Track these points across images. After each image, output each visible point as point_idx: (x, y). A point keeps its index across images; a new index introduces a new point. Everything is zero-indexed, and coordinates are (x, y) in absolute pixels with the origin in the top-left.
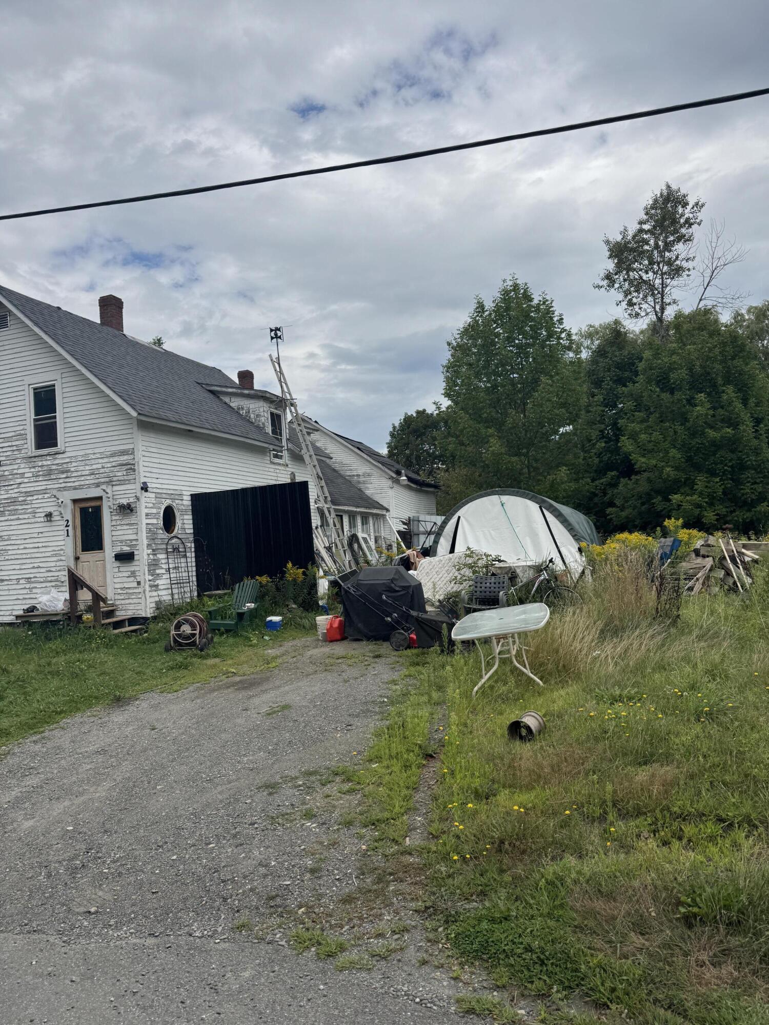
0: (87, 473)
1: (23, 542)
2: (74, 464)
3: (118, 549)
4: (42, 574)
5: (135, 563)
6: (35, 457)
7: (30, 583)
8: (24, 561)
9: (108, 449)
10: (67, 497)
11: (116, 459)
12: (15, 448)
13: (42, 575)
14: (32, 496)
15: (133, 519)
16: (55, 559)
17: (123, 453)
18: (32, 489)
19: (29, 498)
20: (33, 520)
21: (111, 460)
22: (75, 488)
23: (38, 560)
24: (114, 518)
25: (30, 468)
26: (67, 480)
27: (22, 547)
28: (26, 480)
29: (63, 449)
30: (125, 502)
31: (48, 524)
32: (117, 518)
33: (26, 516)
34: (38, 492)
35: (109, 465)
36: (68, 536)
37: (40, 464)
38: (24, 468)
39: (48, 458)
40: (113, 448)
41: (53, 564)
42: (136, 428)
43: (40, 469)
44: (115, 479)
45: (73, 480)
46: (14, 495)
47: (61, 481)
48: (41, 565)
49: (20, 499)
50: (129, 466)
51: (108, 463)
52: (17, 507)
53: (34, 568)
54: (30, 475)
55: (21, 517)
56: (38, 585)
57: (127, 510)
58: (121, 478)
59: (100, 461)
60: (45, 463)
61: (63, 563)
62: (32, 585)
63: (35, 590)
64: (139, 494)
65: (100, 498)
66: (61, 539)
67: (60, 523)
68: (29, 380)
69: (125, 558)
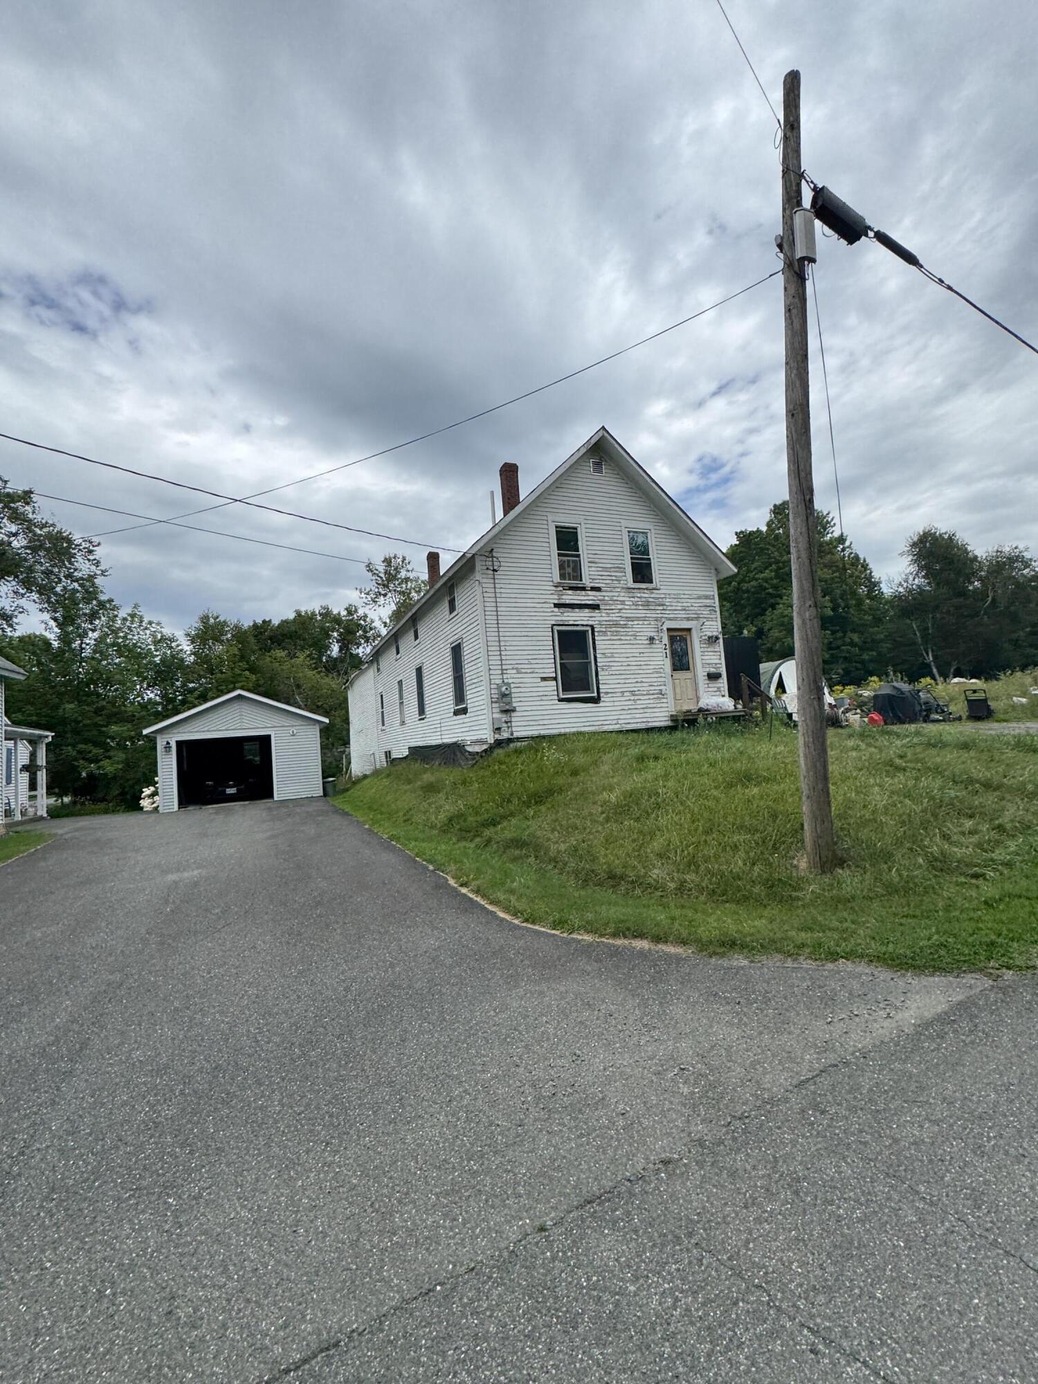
0: (680, 608)
1: (625, 659)
2: (667, 600)
5: (720, 681)
6: (634, 589)
7: (633, 695)
8: (628, 676)
9: (694, 592)
10: (664, 625)
12: (614, 578)
13: (644, 689)
14: (633, 621)
16: (656, 675)
18: (633, 615)
19: (630, 623)
20: (634, 642)
21: (698, 601)
22: (670, 619)
23: (641, 676)
27: (625, 664)
29: (658, 586)
30: (712, 634)
31: (652, 646)
32: (705, 646)
33: (628, 638)
34: (638, 619)
35: (697, 605)
36: (666, 657)
37: (639, 595)
38: (623, 596)
39: (645, 591)
40: (698, 593)
41: (655, 680)
42: (713, 580)
45: (668, 612)
46: (615, 619)
47: (658, 612)
48: (644, 680)
49: (622, 623)
50: (711, 608)
52: (618, 629)
53: (637, 682)
54: (631, 603)
55: (622, 638)
56: (643, 697)
57: (713, 640)
60: (643, 595)
61: (663, 679)
62: (636, 698)
63: (638, 702)
64: (720, 630)
65: (689, 630)
66: (661, 659)
67: (660, 646)
68: (624, 523)
69: (713, 677)
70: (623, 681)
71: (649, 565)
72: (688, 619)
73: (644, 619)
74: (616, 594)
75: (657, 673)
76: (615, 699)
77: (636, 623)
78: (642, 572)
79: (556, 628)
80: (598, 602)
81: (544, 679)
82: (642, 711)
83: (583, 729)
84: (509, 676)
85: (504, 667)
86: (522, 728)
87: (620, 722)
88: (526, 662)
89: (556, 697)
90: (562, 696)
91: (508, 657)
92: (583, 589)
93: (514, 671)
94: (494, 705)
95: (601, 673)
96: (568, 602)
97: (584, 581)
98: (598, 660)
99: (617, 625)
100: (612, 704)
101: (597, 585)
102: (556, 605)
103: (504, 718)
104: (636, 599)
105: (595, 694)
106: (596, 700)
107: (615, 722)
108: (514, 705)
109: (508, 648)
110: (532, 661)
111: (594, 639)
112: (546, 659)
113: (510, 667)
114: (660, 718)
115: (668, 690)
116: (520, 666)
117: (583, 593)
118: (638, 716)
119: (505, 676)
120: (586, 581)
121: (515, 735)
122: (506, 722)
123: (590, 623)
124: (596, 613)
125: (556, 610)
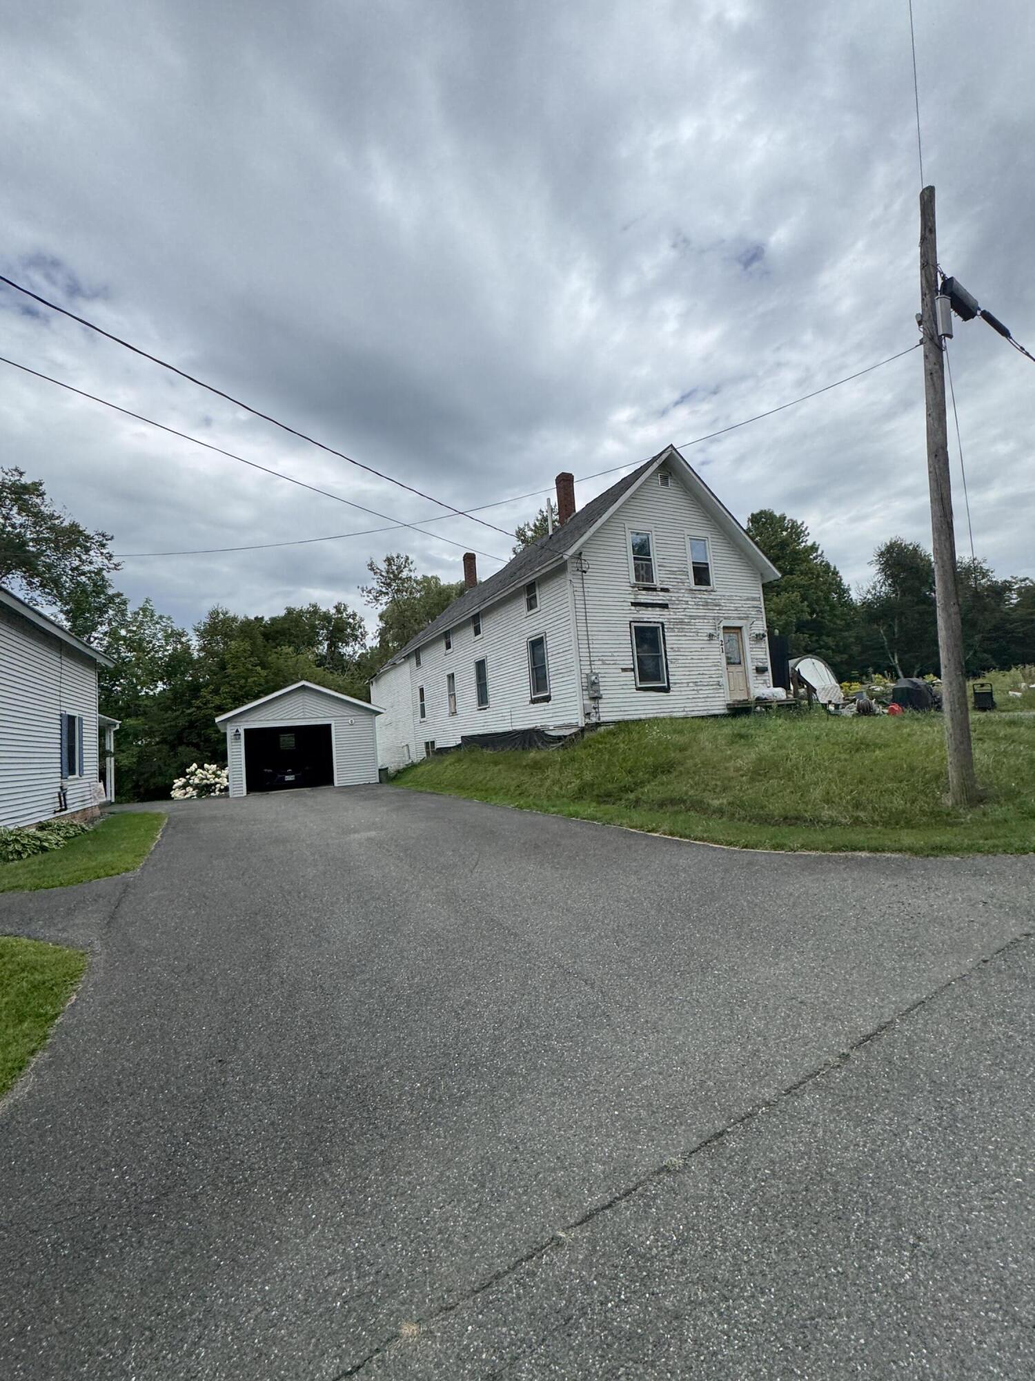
0: (733, 608)
1: (689, 654)
2: (723, 601)
3: (756, 664)
5: (765, 674)
6: (695, 590)
7: (697, 686)
8: (691, 669)
10: (720, 624)
11: (750, 602)
12: (679, 580)
13: (705, 680)
15: (763, 645)
16: (714, 668)
17: (754, 599)
18: (695, 614)
19: (693, 621)
20: (697, 638)
21: (747, 602)
22: (725, 618)
23: (702, 669)
25: (692, 598)
27: (689, 658)
29: (714, 588)
30: (759, 633)
31: (708, 642)
32: (753, 642)
33: (691, 634)
34: (700, 617)
36: (722, 652)
37: (699, 596)
38: (687, 597)
39: (705, 593)
40: (747, 595)
41: (713, 672)
44: (750, 616)
46: (680, 617)
48: (705, 672)
49: (686, 620)
50: (758, 609)
51: (745, 604)
52: (683, 626)
53: (699, 674)
54: (693, 603)
55: (687, 634)
56: (704, 688)
57: (760, 638)
59: (740, 602)
60: (702, 596)
61: (721, 672)
62: (699, 688)
63: (701, 692)
64: (766, 629)
65: (740, 628)
66: (716, 654)
67: (717, 642)
68: (687, 532)
69: (760, 671)
70: (688, 673)
71: (708, 569)
72: (740, 618)
73: (704, 617)
74: (681, 595)
75: (715, 666)
76: (682, 689)
77: (697, 621)
78: (701, 574)
79: (634, 625)
80: (667, 602)
81: (624, 670)
82: (703, 700)
83: (658, 715)
84: (596, 667)
85: (592, 659)
86: (609, 713)
87: (686, 709)
88: (610, 654)
89: (634, 687)
90: (639, 686)
91: (595, 650)
92: (654, 590)
93: (600, 662)
94: (585, 693)
95: (670, 665)
96: (642, 601)
97: (655, 583)
98: (668, 654)
99: (682, 623)
100: (679, 693)
101: (666, 587)
102: (633, 604)
103: (592, 703)
104: (698, 600)
105: (666, 685)
106: (666, 690)
107: (682, 709)
108: (601, 692)
109: (595, 642)
110: (615, 654)
111: (664, 635)
112: (625, 652)
113: (597, 659)
114: (719, 707)
115: (724, 681)
116: (604, 658)
117: (655, 593)
118: (700, 704)
119: (593, 667)
120: (657, 583)
121: (603, 719)
122: (595, 708)
123: (661, 620)
124: (665, 612)
125: (633, 608)
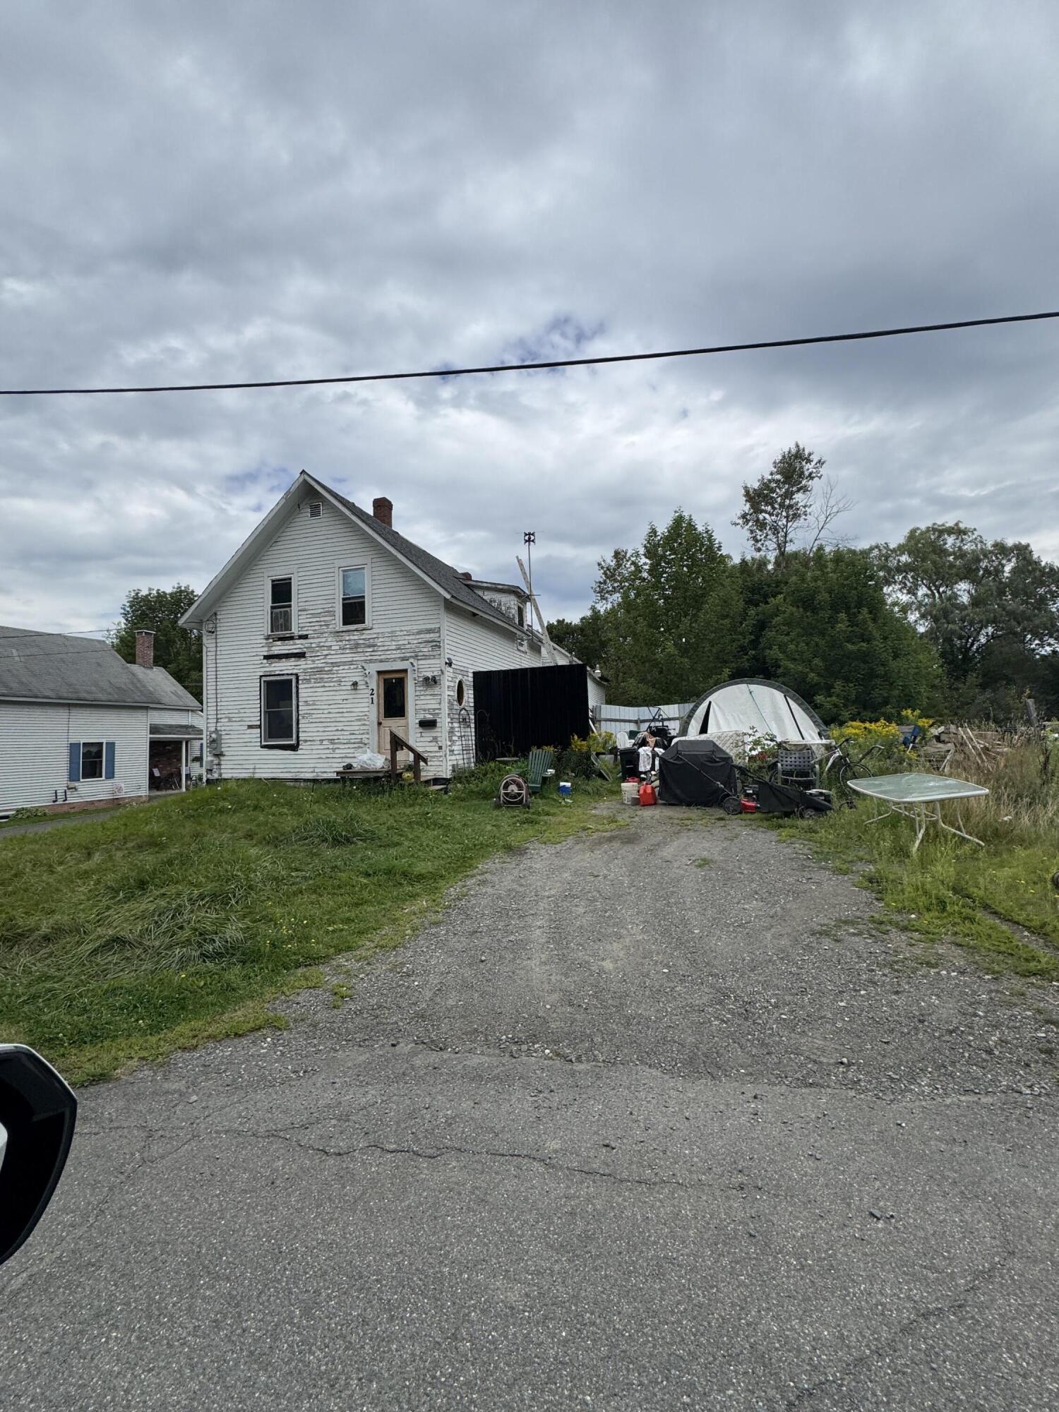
0: (394, 647)
1: (327, 707)
2: (381, 640)
3: (421, 717)
4: (345, 737)
5: (436, 730)
6: (343, 632)
7: (332, 743)
8: (329, 724)
9: (415, 627)
10: (373, 668)
11: (422, 636)
12: (323, 623)
14: (339, 666)
15: (436, 690)
16: (360, 723)
17: (429, 631)
18: (339, 660)
19: (335, 668)
20: (338, 688)
21: (418, 637)
22: (381, 661)
23: (342, 724)
24: (418, 688)
25: (337, 642)
26: (373, 653)
27: (326, 711)
28: (333, 652)
29: (371, 625)
30: (430, 675)
31: (353, 692)
32: (421, 688)
33: (332, 684)
34: (344, 663)
35: (416, 642)
36: (372, 703)
37: (347, 638)
38: (331, 641)
39: (355, 633)
40: (420, 627)
41: (357, 728)
42: (442, 609)
43: (347, 643)
44: (420, 654)
45: (379, 653)
46: (320, 665)
47: (367, 654)
48: (345, 728)
49: (326, 669)
50: (434, 643)
51: (414, 640)
52: (322, 676)
53: (337, 730)
54: (338, 647)
55: (326, 685)
56: (343, 746)
57: (431, 682)
58: (425, 654)
59: (407, 637)
60: (352, 637)
61: (368, 727)
62: (336, 746)
63: (337, 751)
65: (405, 671)
67: (367, 691)
68: (338, 563)
69: (427, 725)
70: (323, 729)
71: (363, 603)
72: (404, 659)
74: (324, 640)
75: (359, 720)
76: (313, 747)
77: (341, 668)
78: (354, 611)
79: (264, 679)
80: (304, 650)
81: (250, 727)
82: (339, 761)
84: (222, 725)
85: (219, 716)
86: (229, 770)
87: (317, 770)
88: (236, 711)
89: (259, 744)
90: (263, 743)
91: (222, 708)
92: (292, 638)
93: (227, 720)
95: (301, 721)
96: (276, 653)
98: (300, 708)
100: (309, 752)
101: (305, 633)
102: (266, 657)
103: (215, 760)
104: (345, 643)
105: (295, 742)
106: (294, 748)
107: (312, 770)
108: (224, 749)
109: (223, 700)
110: (242, 711)
111: (297, 687)
112: (251, 707)
113: (223, 716)
115: (370, 738)
116: (231, 715)
117: (291, 642)
119: (219, 724)
120: (295, 630)
121: (224, 776)
122: (217, 765)
123: (295, 671)
124: (302, 662)
125: (265, 661)
